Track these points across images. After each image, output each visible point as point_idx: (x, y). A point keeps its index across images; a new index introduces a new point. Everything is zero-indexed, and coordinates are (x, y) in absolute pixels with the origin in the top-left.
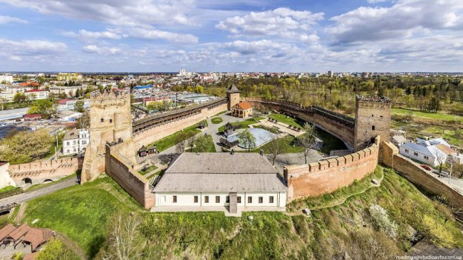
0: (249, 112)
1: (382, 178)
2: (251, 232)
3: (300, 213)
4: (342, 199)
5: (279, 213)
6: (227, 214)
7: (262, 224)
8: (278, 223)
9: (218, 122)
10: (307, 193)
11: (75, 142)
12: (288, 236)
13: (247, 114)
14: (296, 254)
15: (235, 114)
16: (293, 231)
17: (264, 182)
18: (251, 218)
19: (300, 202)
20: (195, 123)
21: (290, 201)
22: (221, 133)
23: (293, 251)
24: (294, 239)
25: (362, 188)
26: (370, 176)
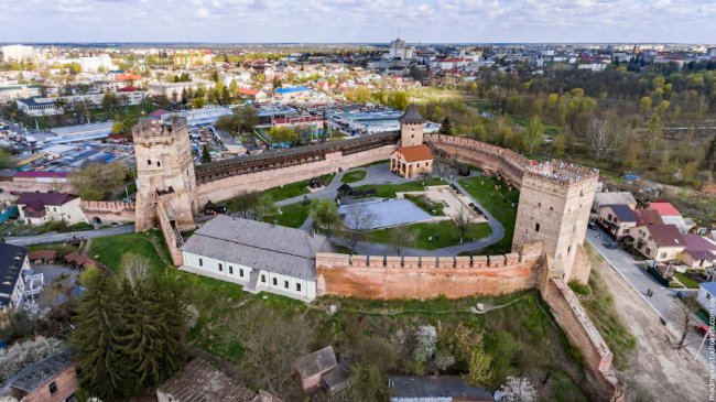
0: (421, 167)
1: (500, 307)
3: (326, 308)
4: (398, 311)
6: (245, 288)
9: (352, 180)
15: (395, 169)
17: (292, 265)
18: (265, 297)
21: (322, 294)
25: (446, 308)
26: (482, 299)
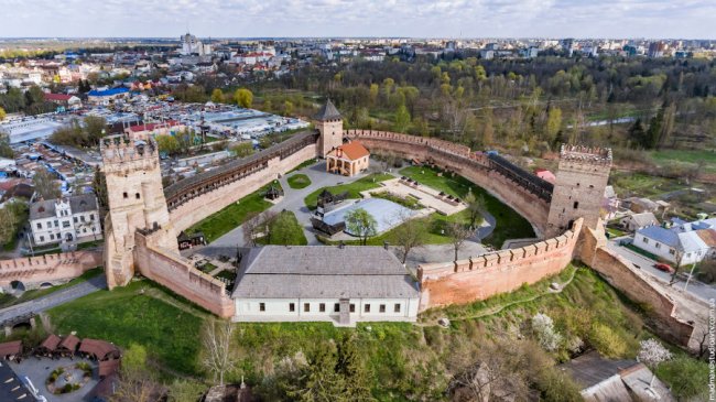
0: (361, 164)
1: (568, 282)
2: (369, 343)
3: (435, 323)
4: (499, 308)
5: (406, 324)
6: (336, 324)
7: (382, 335)
8: (403, 334)
9: (301, 186)
10: (449, 300)
11: (49, 223)
12: (415, 347)
13: (358, 167)
14: (424, 364)
15: (335, 168)
16: (423, 341)
17: (388, 286)
18: (369, 328)
19: (437, 310)
20: (257, 187)
21: (424, 310)
22: (311, 208)
23: (420, 362)
24: (423, 350)
25: (532, 294)
26: (551, 278)
